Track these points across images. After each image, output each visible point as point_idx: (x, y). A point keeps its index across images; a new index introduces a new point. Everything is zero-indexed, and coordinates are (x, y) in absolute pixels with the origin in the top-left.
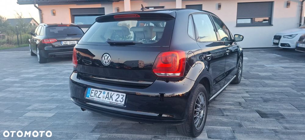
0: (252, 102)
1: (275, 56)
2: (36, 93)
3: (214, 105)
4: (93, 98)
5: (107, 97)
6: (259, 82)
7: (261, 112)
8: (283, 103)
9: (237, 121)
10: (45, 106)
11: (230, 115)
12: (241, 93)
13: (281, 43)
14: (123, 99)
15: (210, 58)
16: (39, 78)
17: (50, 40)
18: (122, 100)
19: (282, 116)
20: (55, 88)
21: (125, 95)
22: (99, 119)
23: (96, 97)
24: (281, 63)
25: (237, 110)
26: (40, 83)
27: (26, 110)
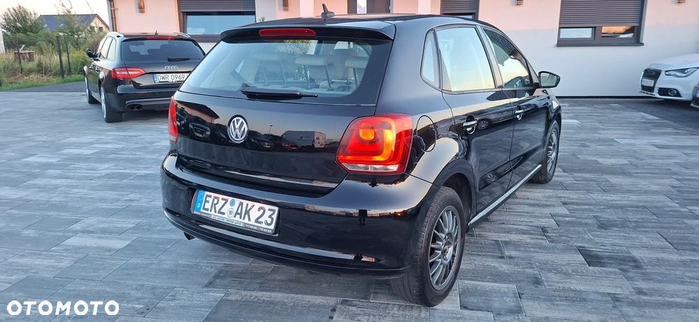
0: (572, 229)
1: (643, 118)
2: (93, 192)
3: (484, 233)
4: (209, 212)
5: (239, 211)
6: (595, 181)
7: (588, 253)
8: (642, 231)
9: (531, 270)
10: (112, 222)
11: (518, 257)
12: (550, 206)
13: (660, 88)
14: (272, 219)
15: (473, 128)
16: (101, 157)
17: (130, 71)
18: (269, 221)
19: (636, 263)
20: (136, 182)
21: (276, 209)
22: (225, 257)
23: (215, 212)
24: (654, 134)
25: (535, 246)
26: (104, 168)
27: (69, 232)
